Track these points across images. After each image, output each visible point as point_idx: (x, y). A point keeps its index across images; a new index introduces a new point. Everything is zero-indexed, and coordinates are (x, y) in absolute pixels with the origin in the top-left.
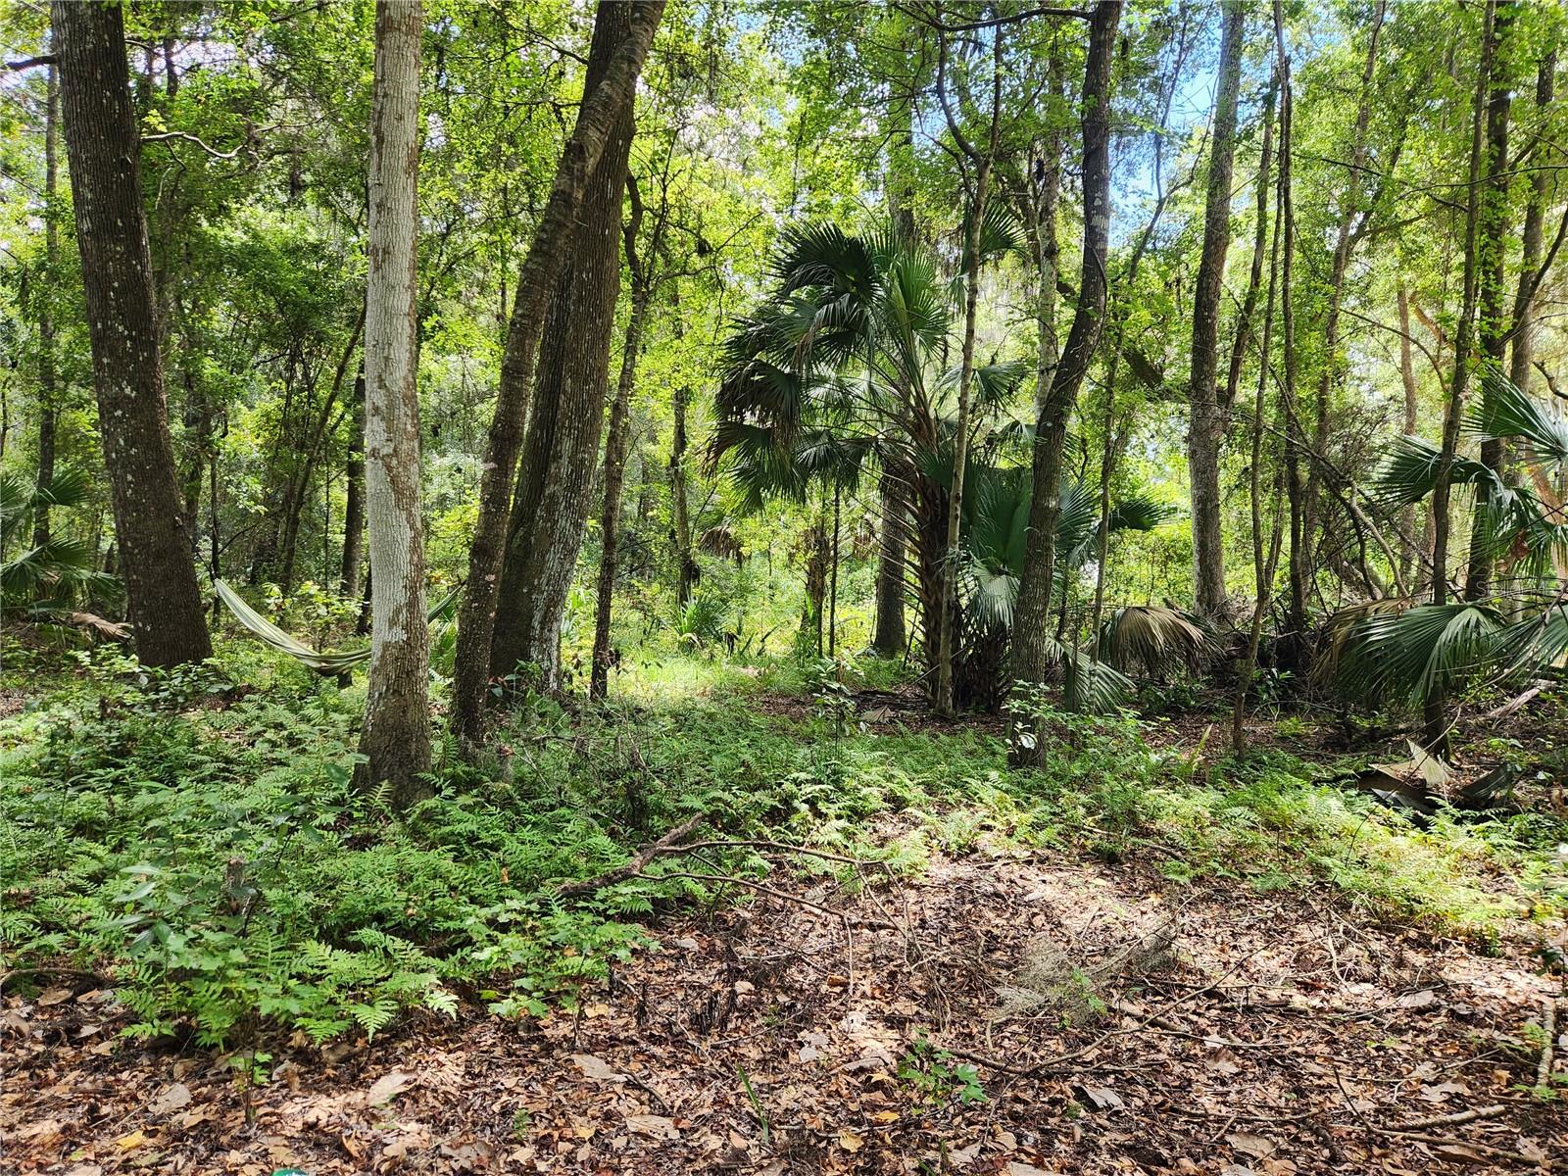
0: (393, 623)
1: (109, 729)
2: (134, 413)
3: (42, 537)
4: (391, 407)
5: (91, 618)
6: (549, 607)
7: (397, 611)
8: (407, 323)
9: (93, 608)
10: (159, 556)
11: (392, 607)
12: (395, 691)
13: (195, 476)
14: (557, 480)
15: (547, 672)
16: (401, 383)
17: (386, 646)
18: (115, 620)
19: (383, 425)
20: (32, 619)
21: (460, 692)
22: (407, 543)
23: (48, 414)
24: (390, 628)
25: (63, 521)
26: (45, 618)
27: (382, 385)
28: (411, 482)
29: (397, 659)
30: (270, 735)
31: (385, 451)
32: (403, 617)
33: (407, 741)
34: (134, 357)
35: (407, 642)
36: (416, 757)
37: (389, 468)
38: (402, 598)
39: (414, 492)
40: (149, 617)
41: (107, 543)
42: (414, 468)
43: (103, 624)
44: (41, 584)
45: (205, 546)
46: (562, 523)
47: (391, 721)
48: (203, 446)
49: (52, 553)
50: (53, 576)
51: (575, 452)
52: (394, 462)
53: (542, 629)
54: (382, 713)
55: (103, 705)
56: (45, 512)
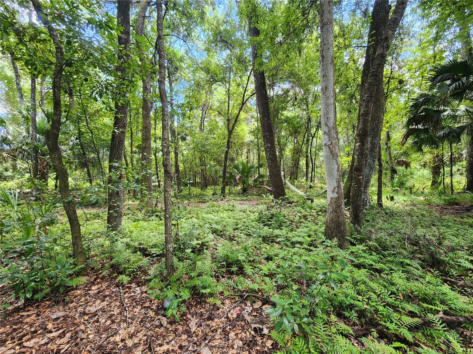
0: (333, 192)
1: (269, 213)
2: (270, 149)
3: (259, 173)
4: (329, 131)
5: (266, 187)
6: (366, 184)
7: (335, 189)
8: (333, 107)
9: (267, 185)
10: (276, 176)
11: (333, 187)
12: (335, 211)
13: (280, 161)
14: (367, 149)
15: (366, 201)
16: (332, 124)
17: (332, 198)
18: (270, 187)
19: (327, 136)
20: (258, 187)
21: (353, 211)
22: (336, 169)
23: (259, 153)
24: (333, 193)
25: (262, 170)
26: (260, 187)
27: (326, 125)
28: (336, 152)
29: (335, 202)
30: (299, 214)
31: (328, 144)
32: (336, 190)
33: (340, 226)
34: (270, 139)
35: (338, 197)
36: (343, 231)
37: (330, 148)
38: (336, 185)
39: (337, 154)
40: (275, 188)
41: (268, 174)
42: (337, 147)
43: (268, 188)
44: (259, 181)
45: (282, 173)
46: (369, 160)
47: (335, 220)
48: (282, 155)
49: (261, 176)
50: (261, 180)
51: (372, 140)
52: (331, 146)
53: (364, 189)
54: (332, 217)
55: (268, 207)
56: (259, 169)
